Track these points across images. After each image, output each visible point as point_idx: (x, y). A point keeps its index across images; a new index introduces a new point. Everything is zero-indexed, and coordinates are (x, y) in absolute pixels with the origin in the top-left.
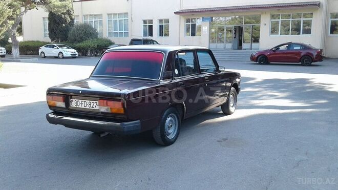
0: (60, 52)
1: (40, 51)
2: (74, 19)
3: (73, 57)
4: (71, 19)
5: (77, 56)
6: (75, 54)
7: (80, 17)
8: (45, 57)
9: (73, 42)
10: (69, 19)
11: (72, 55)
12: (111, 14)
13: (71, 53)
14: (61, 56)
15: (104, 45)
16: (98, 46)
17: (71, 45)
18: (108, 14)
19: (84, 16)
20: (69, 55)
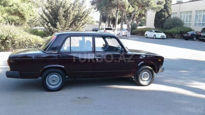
0: (155, 35)
1: (145, 34)
2: (171, 15)
3: (162, 38)
4: (168, 14)
5: (165, 37)
6: (163, 36)
7: (178, 13)
8: (147, 37)
9: (165, 29)
10: (167, 15)
11: (161, 37)
12: (198, 11)
13: (161, 36)
14: (155, 37)
15: (185, 31)
16: (180, 32)
17: (164, 31)
18: (196, 11)
19: (181, 12)
20: (159, 37)
